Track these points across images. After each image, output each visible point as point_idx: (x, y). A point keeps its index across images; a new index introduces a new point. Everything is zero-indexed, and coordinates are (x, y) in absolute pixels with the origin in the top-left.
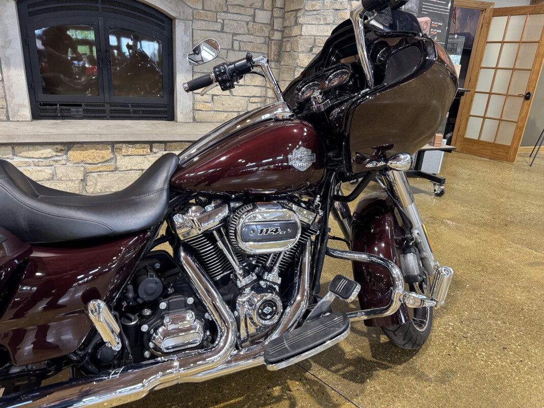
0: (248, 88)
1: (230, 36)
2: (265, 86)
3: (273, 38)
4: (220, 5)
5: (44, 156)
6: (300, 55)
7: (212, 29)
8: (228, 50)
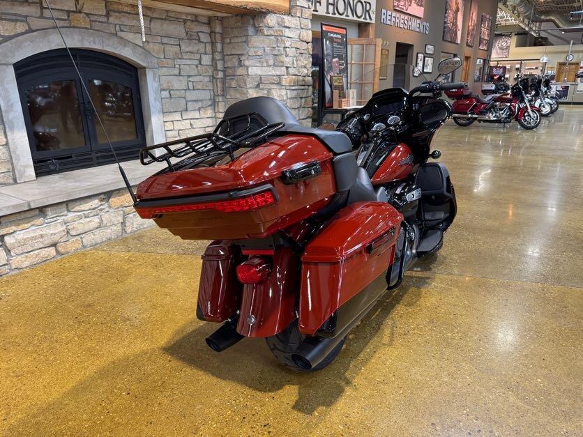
0: (203, 120)
1: (186, 78)
2: (215, 117)
3: (218, 77)
4: (176, 53)
5: (93, 207)
6: (249, 90)
7: (172, 74)
8: (185, 90)
